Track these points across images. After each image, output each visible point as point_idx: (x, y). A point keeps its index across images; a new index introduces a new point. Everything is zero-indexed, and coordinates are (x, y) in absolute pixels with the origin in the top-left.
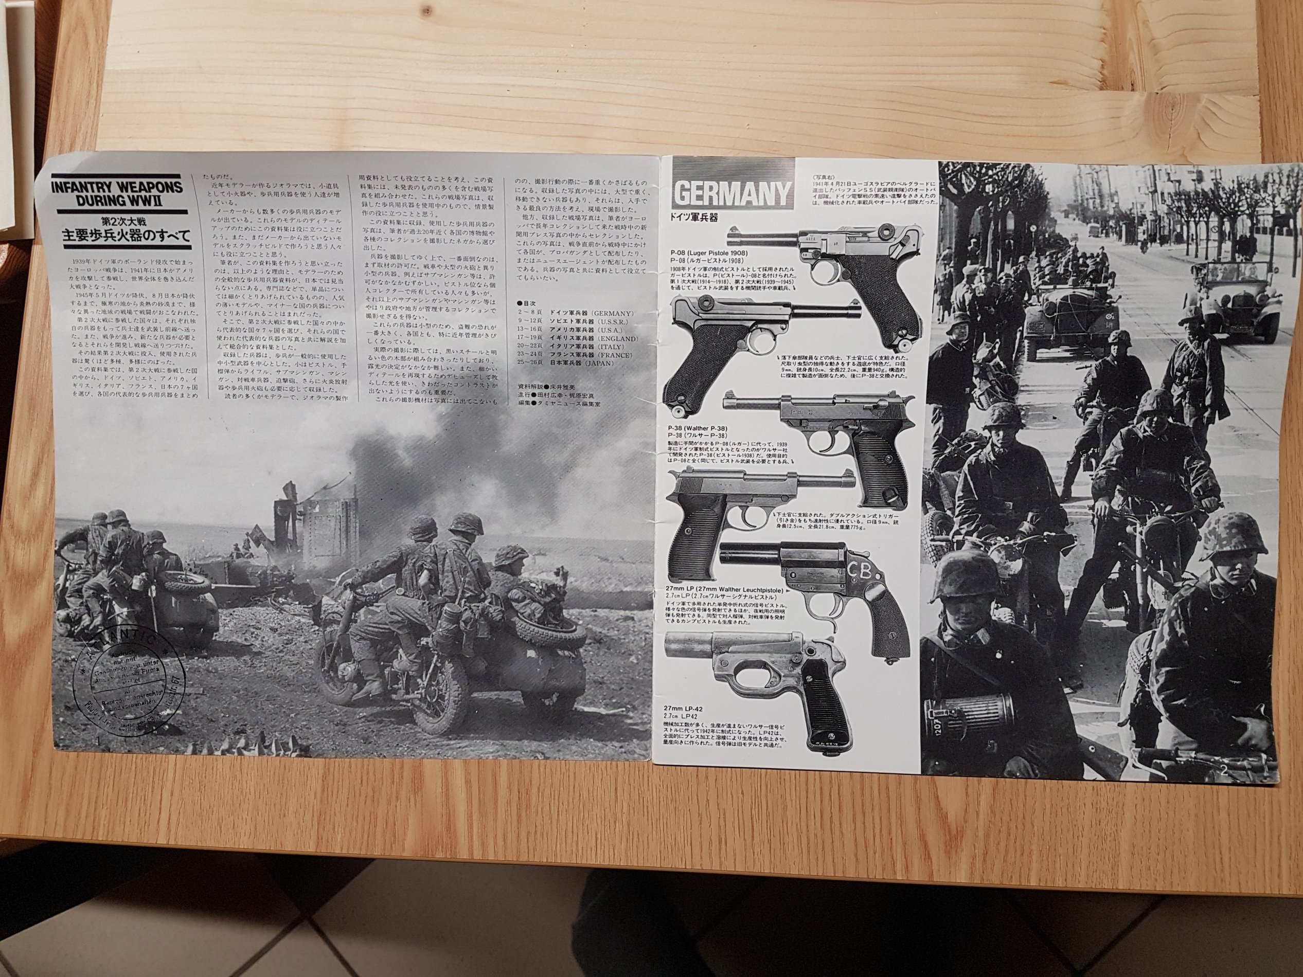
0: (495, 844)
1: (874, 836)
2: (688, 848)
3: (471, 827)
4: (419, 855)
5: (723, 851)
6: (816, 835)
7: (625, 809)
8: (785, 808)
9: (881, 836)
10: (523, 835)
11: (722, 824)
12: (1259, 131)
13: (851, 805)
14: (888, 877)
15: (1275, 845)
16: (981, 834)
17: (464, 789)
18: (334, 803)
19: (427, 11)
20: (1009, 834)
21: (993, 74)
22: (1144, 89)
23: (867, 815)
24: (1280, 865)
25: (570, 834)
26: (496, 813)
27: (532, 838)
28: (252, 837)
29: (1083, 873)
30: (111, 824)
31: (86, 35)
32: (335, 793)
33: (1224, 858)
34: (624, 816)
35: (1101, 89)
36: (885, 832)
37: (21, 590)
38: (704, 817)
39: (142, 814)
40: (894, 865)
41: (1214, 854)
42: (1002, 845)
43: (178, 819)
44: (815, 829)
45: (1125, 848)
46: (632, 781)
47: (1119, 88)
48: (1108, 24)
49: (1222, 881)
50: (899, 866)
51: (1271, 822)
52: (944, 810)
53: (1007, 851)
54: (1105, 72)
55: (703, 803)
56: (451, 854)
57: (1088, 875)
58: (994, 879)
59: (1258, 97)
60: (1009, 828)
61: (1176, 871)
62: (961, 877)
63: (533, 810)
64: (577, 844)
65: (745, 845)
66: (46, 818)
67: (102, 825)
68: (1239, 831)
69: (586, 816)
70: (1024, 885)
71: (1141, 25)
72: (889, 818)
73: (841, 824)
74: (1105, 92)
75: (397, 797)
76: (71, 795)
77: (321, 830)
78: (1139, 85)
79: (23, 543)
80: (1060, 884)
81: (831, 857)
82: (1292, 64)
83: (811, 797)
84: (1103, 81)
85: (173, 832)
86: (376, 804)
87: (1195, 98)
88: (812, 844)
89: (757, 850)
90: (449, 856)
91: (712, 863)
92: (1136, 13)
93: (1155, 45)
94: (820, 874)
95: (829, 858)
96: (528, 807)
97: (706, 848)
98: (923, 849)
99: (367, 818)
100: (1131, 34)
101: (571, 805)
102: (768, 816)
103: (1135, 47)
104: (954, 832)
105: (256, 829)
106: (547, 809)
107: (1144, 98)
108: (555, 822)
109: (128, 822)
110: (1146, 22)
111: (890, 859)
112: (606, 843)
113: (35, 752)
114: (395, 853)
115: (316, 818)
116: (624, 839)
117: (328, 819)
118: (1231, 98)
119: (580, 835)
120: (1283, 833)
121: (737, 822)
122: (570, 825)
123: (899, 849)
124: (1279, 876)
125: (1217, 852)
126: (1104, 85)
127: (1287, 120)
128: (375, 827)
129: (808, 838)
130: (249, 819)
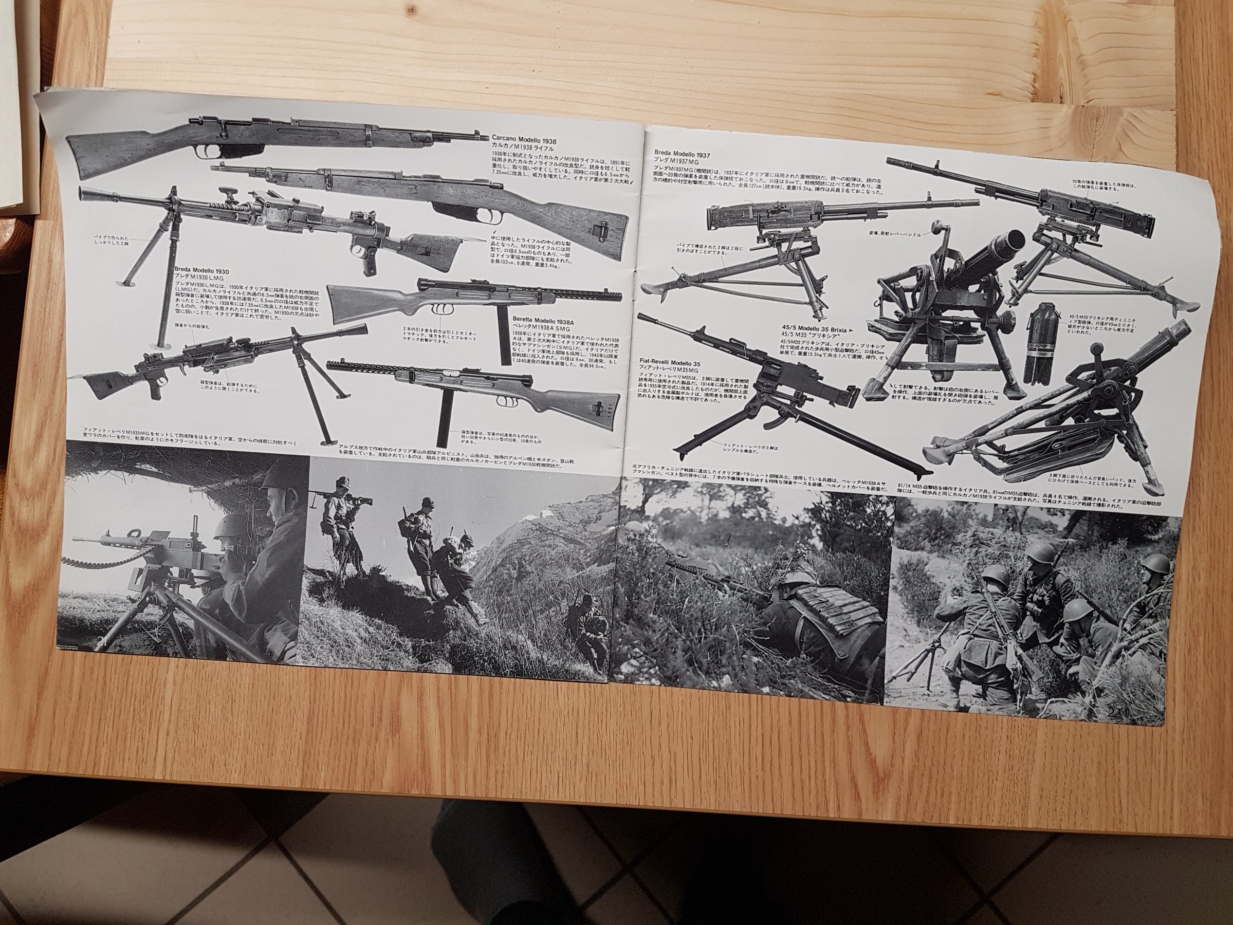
0: (466, 781)
1: (810, 778)
2: (641, 787)
3: (443, 767)
4: (396, 792)
5: (673, 789)
6: (757, 777)
7: (585, 752)
8: (730, 752)
9: (816, 778)
10: (492, 774)
11: (673, 765)
12: (1175, 143)
13: (789, 749)
14: (821, 815)
15: (1169, 790)
16: (906, 778)
17: (438, 732)
18: (318, 743)
19: (411, 10)
20: (931, 777)
21: (935, 84)
22: (1072, 102)
23: (803, 759)
24: (1172, 809)
25: (534, 773)
26: (467, 753)
27: (499, 777)
28: (242, 773)
29: (996, 814)
30: (111, 761)
31: (86, 21)
32: (319, 734)
33: (1122, 801)
34: (584, 757)
35: (1033, 101)
36: (819, 774)
37: (25, 546)
38: (657, 759)
39: (140, 752)
40: (827, 805)
41: (1114, 797)
42: (925, 786)
43: (174, 757)
44: (757, 771)
45: (1034, 791)
46: (591, 727)
47: (1048, 100)
48: (1041, 41)
49: (1120, 821)
50: (832, 805)
51: (1166, 770)
52: (873, 755)
53: (928, 793)
54: (1037, 85)
55: (656, 747)
56: (425, 791)
57: (1000, 815)
58: (917, 818)
59: (1174, 112)
60: (931, 772)
61: (1079, 812)
62: (887, 816)
63: (501, 751)
64: (541, 783)
65: (693, 784)
66: (50, 755)
67: (102, 762)
68: (1137, 777)
69: (550, 757)
70: (944, 823)
71: (1070, 42)
72: (824, 762)
73: (780, 767)
74: (1036, 103)
75: (376, 739)
76: (73, 734)
77: (306, 768)
78: (1067, 97)
79: (28, 500)
80: (975, 823)
81: (770, 797)
82: (1206, 80)
83: (754, 742)
84: (1035, 94)
85: (168, 769)
86: (357, 746)
87: (1118, 111)
88: (753, 784)
89: (704, 789)
90: (423, 793)
91: (663, 801)
92: (1066, 31)
93: (1082, 62)
94: (761, 811)
95: (768, 797)
96: (496, 748)
97: (657, 786)
98: (853, 790)
99: (349, 759)
100: (1061, 50)
101: (536, 748)
102: (714, 759)
103: (1065, 63)
104: (881, 775)
105: (245, 766)
106: (513, 751)
107: (1071, 111)
108: (520, 762)
109: (127, 760)
110: (1075, 39)
111: (824, 799)
112: (568, 782)
113: (40, 694)
114: (375, 789)
115: (301, 758)
116: (584, 778)
117: (312, 758)
118: (1150, 112)
119: (544, 775)
120: (1176, 780)
121: (686, 764)
122: (534, 765)
123: (832, 790)
124: (1171, 818)
125: (1117, 796)
126: (1035, 97)
127: (1200, 132)
128: (356, 765)
129: (750, 781)
130: (239, 757)
